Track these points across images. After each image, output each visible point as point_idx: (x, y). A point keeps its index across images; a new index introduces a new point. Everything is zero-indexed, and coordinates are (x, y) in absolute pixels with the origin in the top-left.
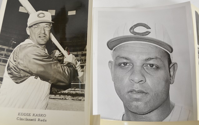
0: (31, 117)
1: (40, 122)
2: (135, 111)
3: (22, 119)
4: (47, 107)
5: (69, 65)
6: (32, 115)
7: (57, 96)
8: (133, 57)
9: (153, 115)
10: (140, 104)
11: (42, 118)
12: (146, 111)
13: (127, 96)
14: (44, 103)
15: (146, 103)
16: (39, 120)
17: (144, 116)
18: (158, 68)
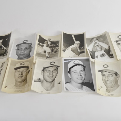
5: (5, 50)
8: (22, 47)
18: (28, 49)
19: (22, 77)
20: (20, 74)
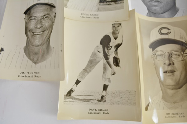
0: (89, 16)
1: (95, 19)
2: (154, 12)
3: (83, 17)
4: (98, 10)
6: (89, 15)
7: (105, 3)
9: (166, 14)
10: (158, 9)
11: (96, 17)
12: (161, 12)
13: (148, 4)
14: (97, 8)
15: (161, 8)
16: (94, 18)
17: (160, 15)
19: (173, 72)
20: (167, 62)
